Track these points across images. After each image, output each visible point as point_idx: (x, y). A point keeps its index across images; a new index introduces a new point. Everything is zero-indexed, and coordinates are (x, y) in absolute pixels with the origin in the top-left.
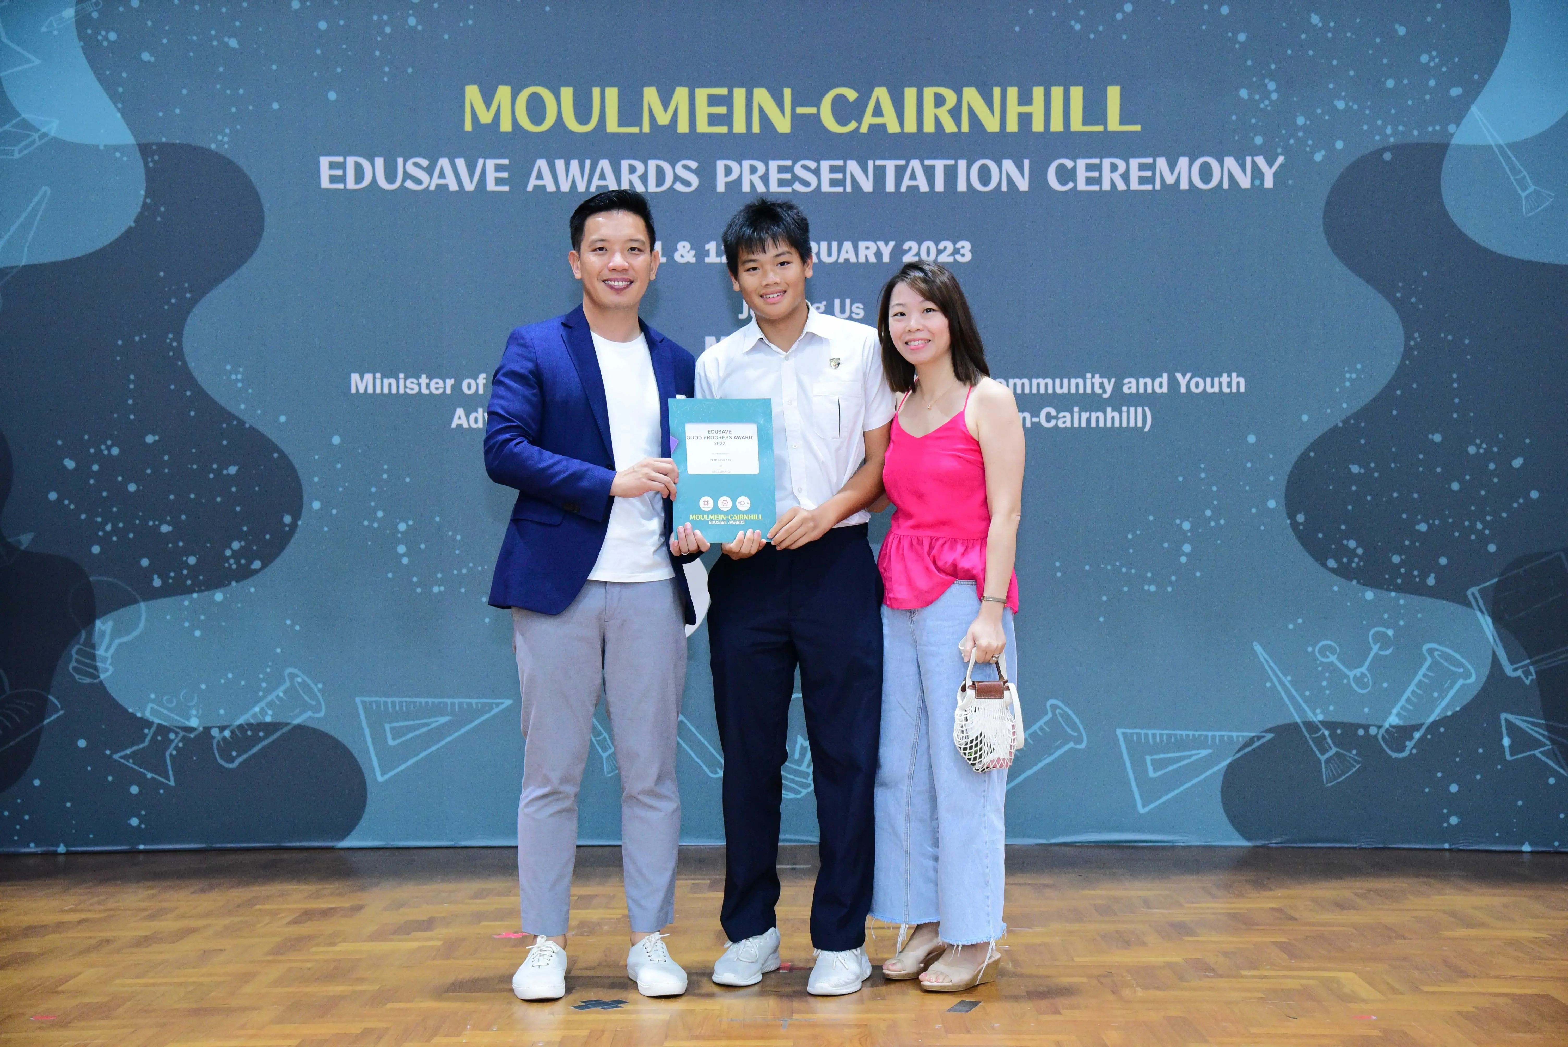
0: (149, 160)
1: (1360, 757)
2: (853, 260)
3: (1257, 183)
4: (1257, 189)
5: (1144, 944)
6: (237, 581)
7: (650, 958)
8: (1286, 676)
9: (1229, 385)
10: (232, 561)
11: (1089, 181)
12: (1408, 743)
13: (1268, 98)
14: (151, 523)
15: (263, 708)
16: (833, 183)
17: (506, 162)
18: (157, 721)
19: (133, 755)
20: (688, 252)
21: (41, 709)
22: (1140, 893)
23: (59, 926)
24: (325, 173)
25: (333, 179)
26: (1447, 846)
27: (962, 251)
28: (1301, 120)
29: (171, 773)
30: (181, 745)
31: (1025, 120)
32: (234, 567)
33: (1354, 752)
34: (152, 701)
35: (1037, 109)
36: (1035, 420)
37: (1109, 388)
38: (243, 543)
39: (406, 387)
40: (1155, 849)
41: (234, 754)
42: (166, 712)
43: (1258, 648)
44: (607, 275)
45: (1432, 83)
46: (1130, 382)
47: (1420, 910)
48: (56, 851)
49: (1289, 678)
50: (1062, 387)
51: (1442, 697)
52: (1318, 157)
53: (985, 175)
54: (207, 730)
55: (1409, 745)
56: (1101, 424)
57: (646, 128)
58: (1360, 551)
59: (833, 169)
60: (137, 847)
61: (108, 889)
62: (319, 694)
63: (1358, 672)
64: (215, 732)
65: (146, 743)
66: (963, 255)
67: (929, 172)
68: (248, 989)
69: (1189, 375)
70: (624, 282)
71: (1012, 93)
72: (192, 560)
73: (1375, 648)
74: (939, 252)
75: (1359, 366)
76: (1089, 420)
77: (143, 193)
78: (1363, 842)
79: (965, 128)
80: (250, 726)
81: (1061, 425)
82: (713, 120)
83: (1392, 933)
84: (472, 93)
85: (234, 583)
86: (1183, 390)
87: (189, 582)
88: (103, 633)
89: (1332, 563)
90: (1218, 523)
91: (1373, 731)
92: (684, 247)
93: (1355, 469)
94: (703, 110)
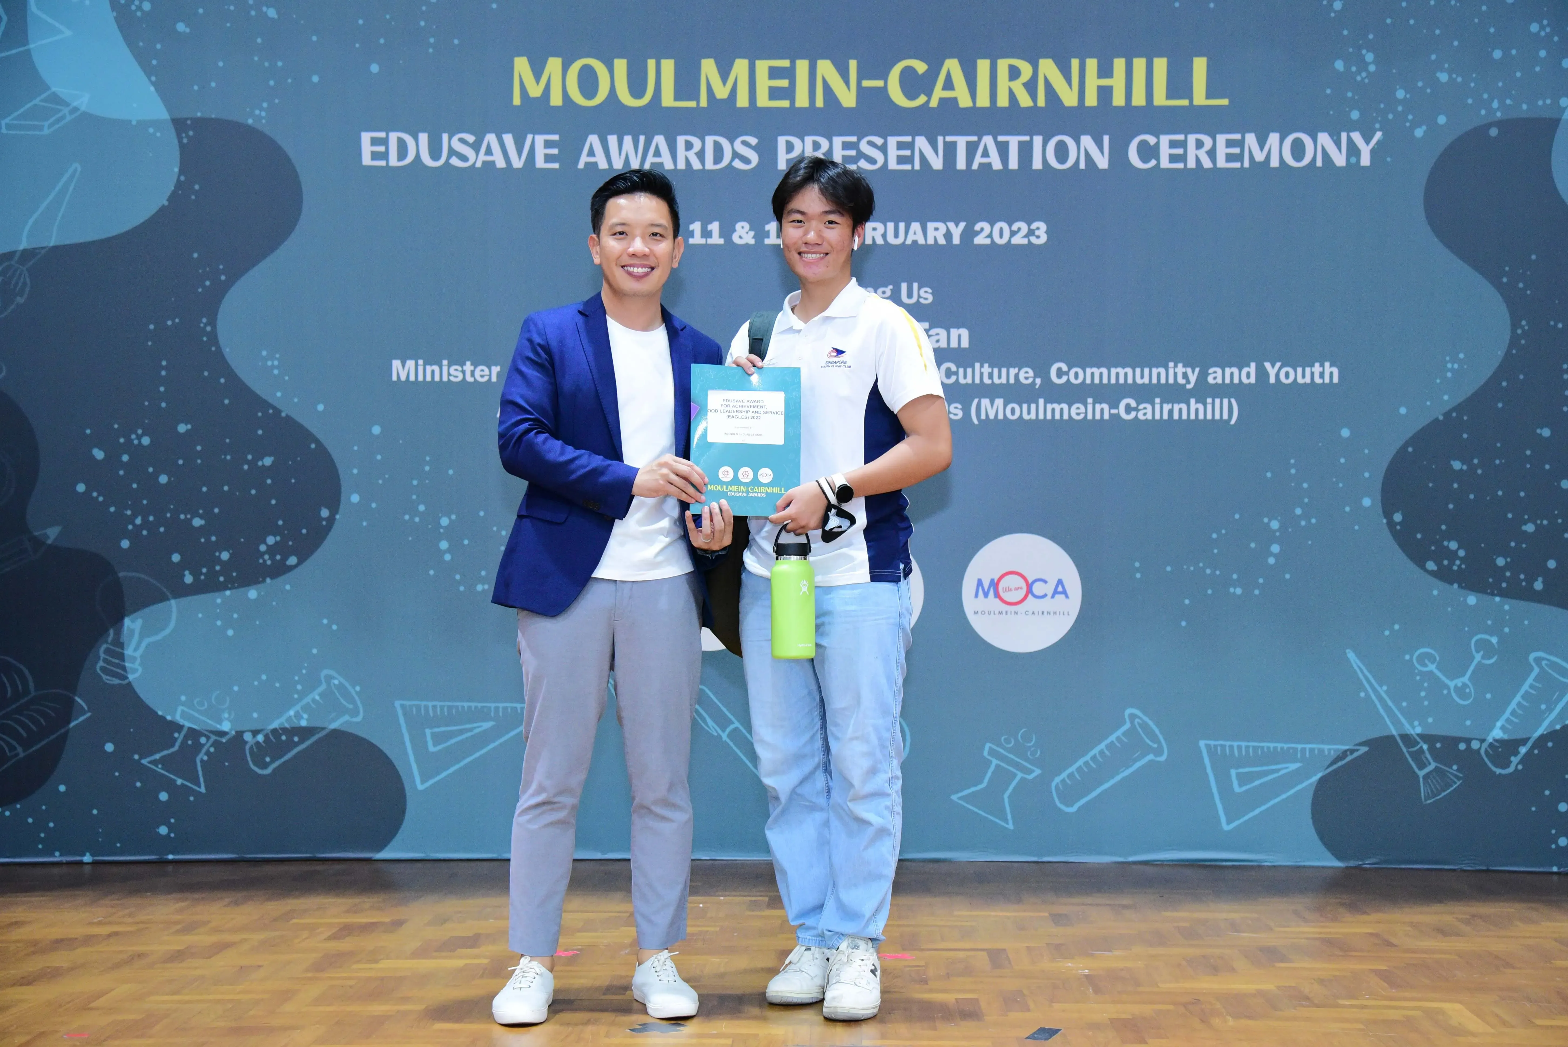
0: (184, 135)
1: (1461, 773)
2: (921, 241)
3: (1353, 160)
4: (1353, 167)
5: (1233, 970)
6: (272, 578)
7: (659, 978)
8: (1381, 686)
9: (1322, 375)
10: (266, 557)
11: (1173, 158)
12: (1513, 758)
13: (1367, 70)
14: (182, 517)
15: (298, 711)
16: (901, 160)
17: (556, 137)
18: (188, 724)
19: (162, 760)
20: (747, 233)
21: (67, 711)
22: (1224, 915)
23: (88, 940)
24: (367, 149)
25: (375, 156)
26: (1555, 869)
27: (1037, 233)
28: (1400, 94)
29: (202, 780)
30: (212, 750)
31: (1105, 93)
32: (269, 562)
33: (1455, 767)
34: (184, 704)
35: (1117, 82)
36: (1114, 411)
37: (1193, 378)
38: (278, 538)
39: (449, 374)
40: (1241, 868)
41: (268, 759)
42: (196, 715)
43: (1351, 655)
44: (626, 260)
45: (1543, 53)
46: (1215, 372)
47: (1530, 937)
48: (82, 860)
49: (1385, 688)
50: (1142, 377)
51: (1550, 710)
52: (1419, 133)
53: (1062, 152)
54: (240, 734)
55: (1515, 760)
56: (1185, 417)
57: (704, 103)
58: (1462, 553)
59: (900, 146)
60: (165, 857)
61: (135, 901)
62: (357, 698)
63: (1459, 682)
64: (248, 737)
65: (176, 748)
66: (1038, 237)
67: (1003, 150)
68: (289, 1007)
69: (1278, 365)
70: (644, 269)
71: (1092, 64)
72: (225, 556)
73: (1478, 657)
74: (1013, 234)
75: (1461, 356)
76: (1171, 412)
77: (176, 170)
78: (1463, 864)
79: (1041, 102)
80: (285, 730)
81: (1141, 416)
82: (775, 93)
83: (1500, 962)
84: (521, 66)
85: (268, 580)
86: (1272, 380)
87: (222, 579)
88: (132, 632)
89: (1431, 566)
90: (1309, 522)
91: (1475, 745)
92: (743, 227)
93: (1457, 465)
94: (764, 84)
